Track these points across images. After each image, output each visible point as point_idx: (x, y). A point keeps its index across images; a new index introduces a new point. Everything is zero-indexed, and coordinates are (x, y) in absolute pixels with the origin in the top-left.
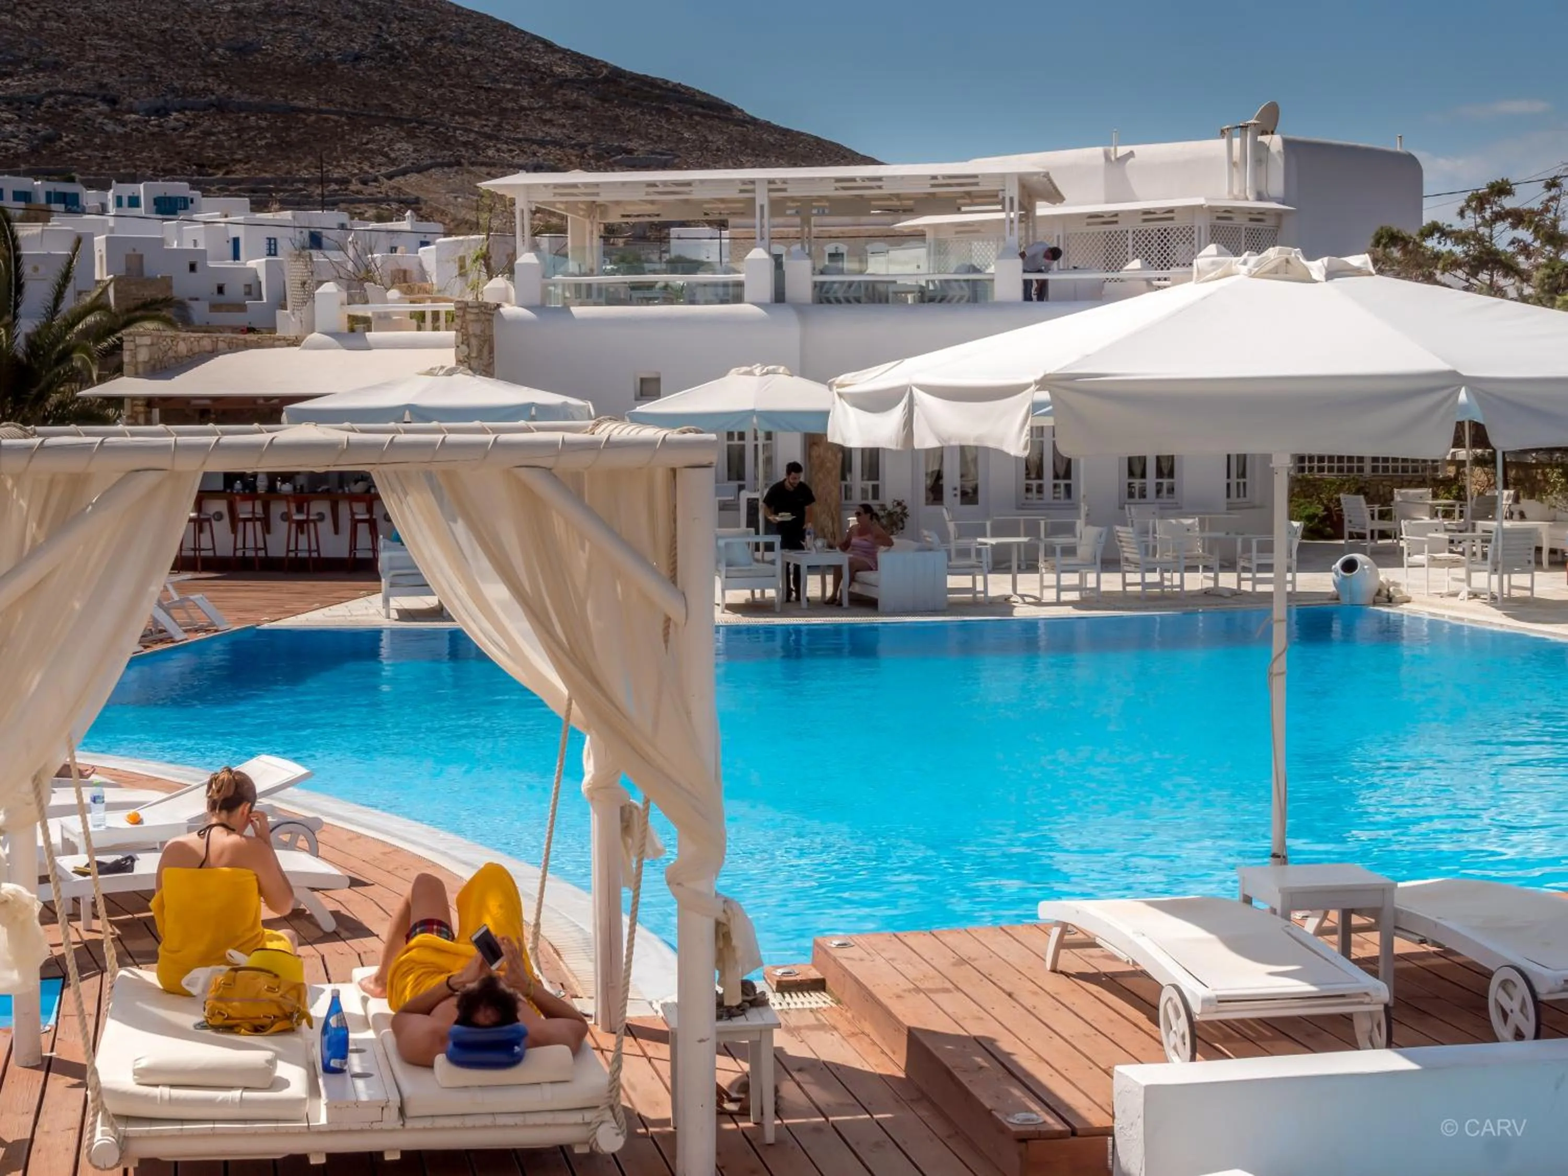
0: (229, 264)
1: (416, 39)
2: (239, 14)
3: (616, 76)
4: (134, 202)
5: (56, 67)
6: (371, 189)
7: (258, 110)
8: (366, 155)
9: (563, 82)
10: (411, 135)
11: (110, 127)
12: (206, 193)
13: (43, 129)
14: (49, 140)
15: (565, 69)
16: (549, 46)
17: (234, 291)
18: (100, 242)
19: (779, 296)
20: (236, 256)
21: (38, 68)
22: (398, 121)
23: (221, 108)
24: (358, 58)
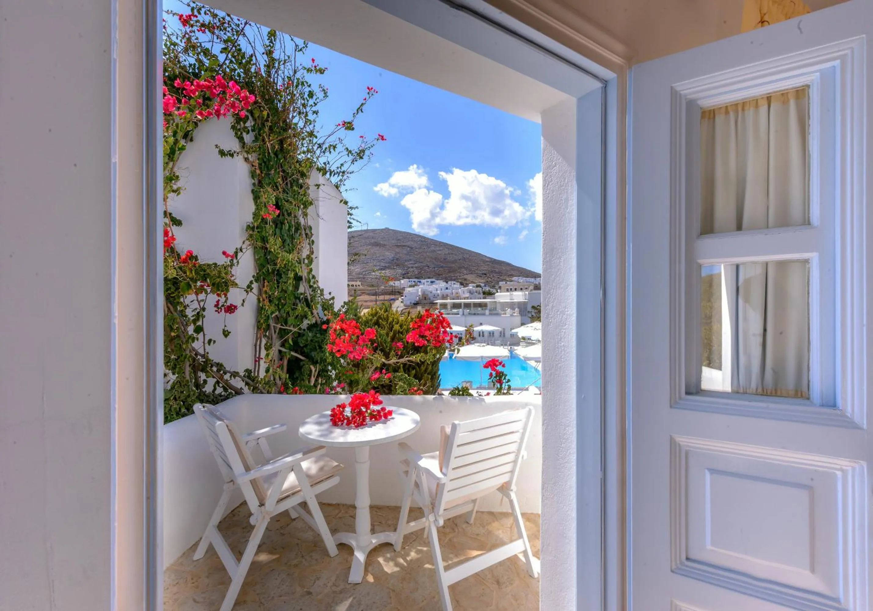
0: (436, 292)
1: (468, 256)
2: (445, 254)
3: (495, 260)
4: (428, 282)
5: (422, 262)
6: (461, 277)
7: (446, 267)
8: (460, 273)
9: (487, 261)
10: (466, 270)
11: (428, 270)
12: (437, 280)
13: (420, 271)
14: (420, 272)
15: (487, 260)
16: (486, 256)
17: (436, 296)
18: (420, 290)
19: (463, 314)
20: (437, 291)
21: (420, 262)
22: (464, 268)
23: (442, 267)
24: (460, 259)
